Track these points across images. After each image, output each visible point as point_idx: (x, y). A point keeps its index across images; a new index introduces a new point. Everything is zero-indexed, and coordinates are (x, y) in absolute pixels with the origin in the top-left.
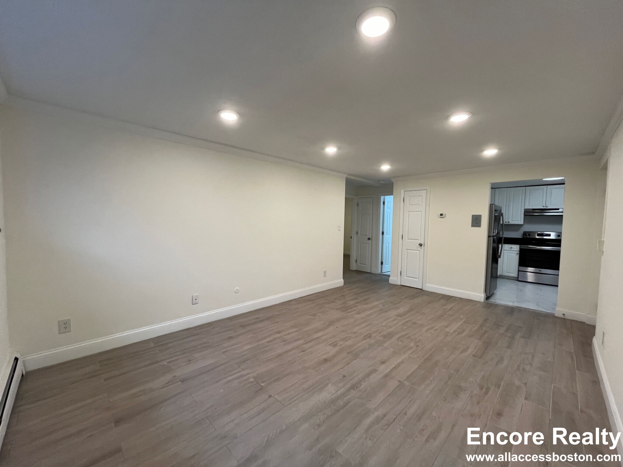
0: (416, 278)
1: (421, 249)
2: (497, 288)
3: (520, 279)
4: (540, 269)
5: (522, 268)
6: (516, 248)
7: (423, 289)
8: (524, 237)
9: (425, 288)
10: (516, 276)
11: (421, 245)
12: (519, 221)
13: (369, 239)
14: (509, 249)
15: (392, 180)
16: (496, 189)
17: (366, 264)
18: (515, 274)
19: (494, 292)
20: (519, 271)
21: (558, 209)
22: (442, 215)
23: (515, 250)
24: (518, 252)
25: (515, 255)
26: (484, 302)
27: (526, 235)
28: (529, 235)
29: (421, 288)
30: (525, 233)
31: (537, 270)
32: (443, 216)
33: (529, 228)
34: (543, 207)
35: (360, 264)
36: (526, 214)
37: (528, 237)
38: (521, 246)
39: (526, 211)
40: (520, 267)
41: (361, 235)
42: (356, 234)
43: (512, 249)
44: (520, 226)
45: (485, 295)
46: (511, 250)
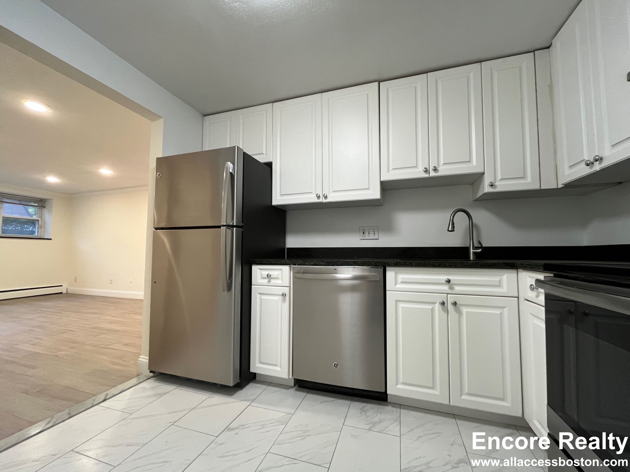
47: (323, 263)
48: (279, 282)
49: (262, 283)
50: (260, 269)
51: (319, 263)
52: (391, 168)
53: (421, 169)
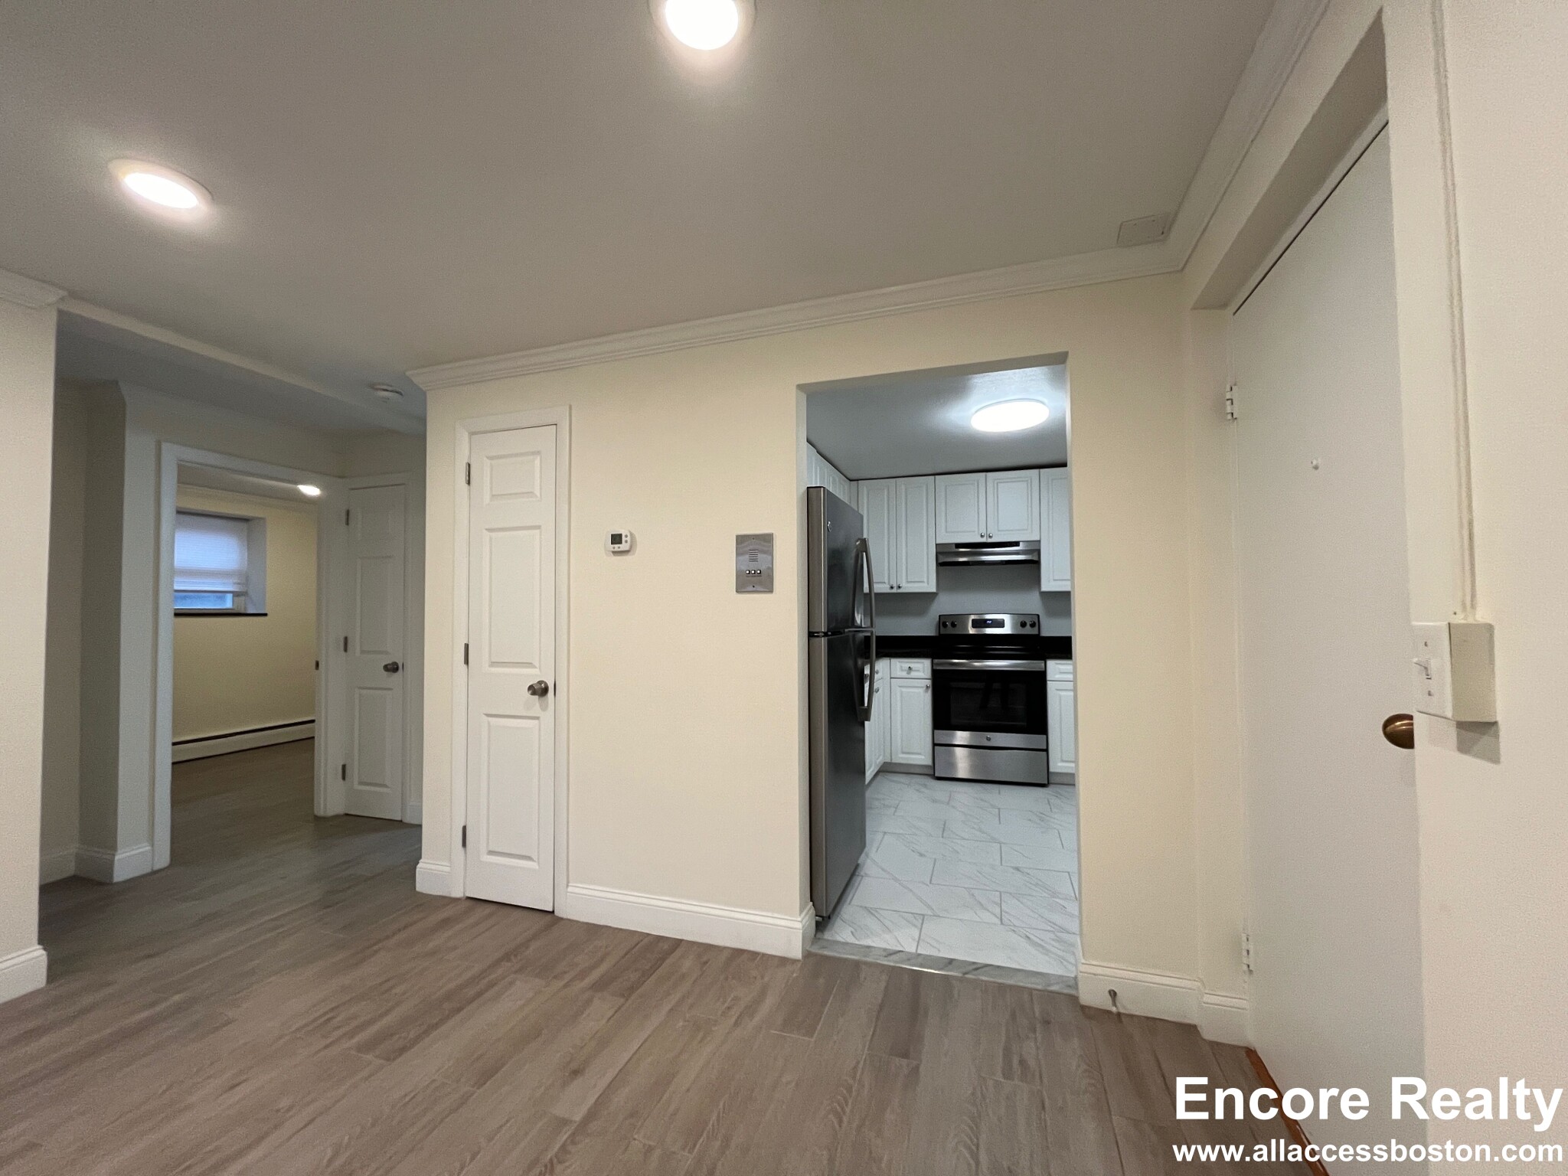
0: (529, 858)
1: (544, 708)
2: (867, 845)
3: (937, 773)
4: (989, 735)
5: (943, 736)
6: (922, 668)
7: (556, 913)
8: (942, 632)
9: (568, 910)
10: (929, 762)
11: (540, 690)
12: (926, 584)
13: (393, 668)
14: (904, 674)
15: (415, 380)
16: (860, 482)
17: (385, 786)
18: (923, 758)
19: (859, 862)
20: (935, 745)
21: (1016, 544)
22: (616, 539)
23: (921, 674)
24: (929, 683)
25: (921, 691)
26: (807, 955)
27: (945, 625)
28: (953, 625)
29: (551, 910)
30: (943, 621)
31: (982, 738)
32: (624, 546)
33: (950, 604)
34: (982, 536)
35: (361, 783)
36: (943, 559)
37: (950, 631)
38: (936, 661)
39: (942, 550)
40: (936, 731)
41: (363, 652)
42: (342, 648)
43: (913, 674)
44: (927, 598)
45: (813, 911)
46: (909, 676)
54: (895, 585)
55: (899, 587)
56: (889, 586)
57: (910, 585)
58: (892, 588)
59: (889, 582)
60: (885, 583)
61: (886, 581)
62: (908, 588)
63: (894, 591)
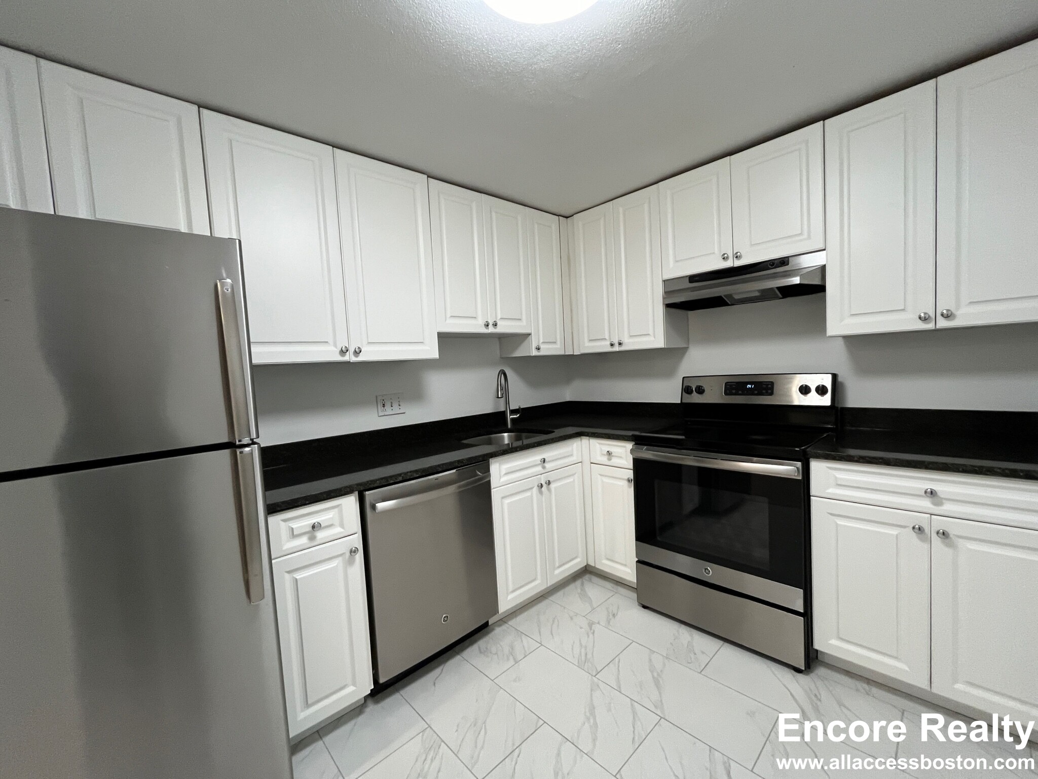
5: (651, 552)
6: (623, 454)
8: (683, 400)
12: (650, 338)
14: (604, 460)
18: (626, 571)
20: (642, 561)
23: (620, 462)
24: (630, 474)
25: (623, 484)
27: (690, 390)
28: (700, 390)
30: (687, 385)
34: (725, 258)
36: (672, 300)
37: (696, 399)
39: (671, 288)
40: (641, 543)
43: (615, 461)
46: (609, 463)
47: (417, 474)
48: (337, 531)
49: (292, 548)
50: (284, 521)
51: (411, 476)
52: (448, 315)
53: (481, 322)
54: (616, 342)
55: (620, 344)
56: (608, 343)
57: (632, 340)
58: (612, 345)
59: (610, 339)
60: (605, 339)
61: (607, 337)
62: (631, 344)
63: (617, 348)
